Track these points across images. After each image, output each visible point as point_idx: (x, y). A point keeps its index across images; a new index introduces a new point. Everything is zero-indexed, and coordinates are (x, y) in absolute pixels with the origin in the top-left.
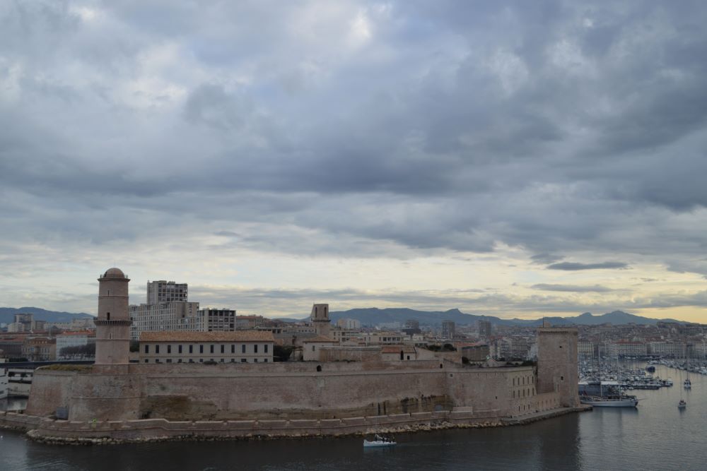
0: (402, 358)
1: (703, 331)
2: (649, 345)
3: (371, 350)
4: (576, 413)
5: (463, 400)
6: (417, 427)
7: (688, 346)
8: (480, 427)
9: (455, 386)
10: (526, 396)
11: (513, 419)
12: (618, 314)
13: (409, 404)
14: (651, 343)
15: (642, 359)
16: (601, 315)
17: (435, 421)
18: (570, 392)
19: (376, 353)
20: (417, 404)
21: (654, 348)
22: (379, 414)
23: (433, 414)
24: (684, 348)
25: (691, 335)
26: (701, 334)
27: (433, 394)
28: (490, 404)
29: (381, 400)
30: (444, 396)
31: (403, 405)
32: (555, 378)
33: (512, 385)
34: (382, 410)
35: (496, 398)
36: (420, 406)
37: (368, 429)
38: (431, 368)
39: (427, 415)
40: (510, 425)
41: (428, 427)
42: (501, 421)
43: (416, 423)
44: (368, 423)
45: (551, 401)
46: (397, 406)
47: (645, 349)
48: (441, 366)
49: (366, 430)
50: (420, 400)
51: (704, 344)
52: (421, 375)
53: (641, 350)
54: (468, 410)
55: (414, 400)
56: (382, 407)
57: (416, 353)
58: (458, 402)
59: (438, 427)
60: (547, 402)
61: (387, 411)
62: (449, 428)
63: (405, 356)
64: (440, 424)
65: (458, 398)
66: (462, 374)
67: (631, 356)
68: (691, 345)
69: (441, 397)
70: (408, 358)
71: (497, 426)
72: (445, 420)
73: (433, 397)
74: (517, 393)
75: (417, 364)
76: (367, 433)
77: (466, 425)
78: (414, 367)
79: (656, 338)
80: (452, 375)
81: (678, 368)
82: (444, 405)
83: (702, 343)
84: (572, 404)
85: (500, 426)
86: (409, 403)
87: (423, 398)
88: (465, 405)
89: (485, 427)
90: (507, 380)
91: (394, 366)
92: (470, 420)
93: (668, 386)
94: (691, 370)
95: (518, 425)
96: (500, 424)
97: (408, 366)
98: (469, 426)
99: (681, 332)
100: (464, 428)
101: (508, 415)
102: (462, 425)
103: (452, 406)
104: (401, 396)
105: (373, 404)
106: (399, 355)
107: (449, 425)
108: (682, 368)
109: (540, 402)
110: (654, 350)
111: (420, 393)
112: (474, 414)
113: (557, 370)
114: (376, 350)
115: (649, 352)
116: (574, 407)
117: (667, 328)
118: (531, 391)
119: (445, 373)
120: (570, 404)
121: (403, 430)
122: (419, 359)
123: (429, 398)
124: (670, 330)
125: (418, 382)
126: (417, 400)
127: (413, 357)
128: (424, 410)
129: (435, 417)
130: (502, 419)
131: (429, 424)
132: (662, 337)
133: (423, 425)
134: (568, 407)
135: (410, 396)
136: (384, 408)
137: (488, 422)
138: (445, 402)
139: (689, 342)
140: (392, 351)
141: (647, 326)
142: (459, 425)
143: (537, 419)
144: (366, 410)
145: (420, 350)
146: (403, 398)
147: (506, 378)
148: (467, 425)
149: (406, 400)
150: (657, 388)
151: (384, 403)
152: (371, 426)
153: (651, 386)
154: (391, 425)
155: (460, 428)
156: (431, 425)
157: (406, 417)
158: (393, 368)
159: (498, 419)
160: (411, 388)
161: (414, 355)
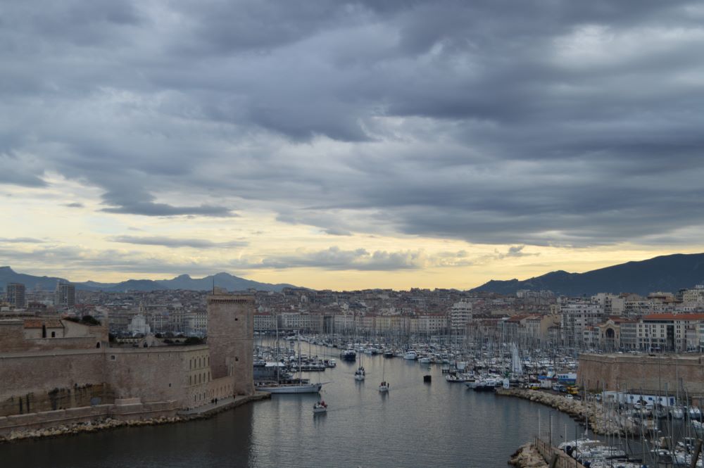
0: (44, 335)
1: (337, 300)
2: (280, 317)
3: (10, 324)
4: (252, 402)
5: (129, 389)
6: (76, 428)
7: (325, 318)
8: (156, 424)
9: (117, 372)
10: (202, 382)
11: (190, 412)
12: (223, 277)
13: (58, 397)
14: (283, 314)
15: (270, 334)
16: (201, 278)
17: (95, 419)
18: (246, 375)
19: (16, 328)
20: (69, 397)
21: (286, 320)
22: (21, 412)
23: (92, 409)
24: (322, 321)
25: (324, 304)
26: (335, 304)
27: (91, 382)
28: (162, 393)
29: (23, 393)
30: (102, 385)
31: (51, 399)
32: (228, 360)
33: (188, 369)
34: (25, 406)
35: (170, 385)
36: (73, 400)
37: (12, 433)
38: (86, 348)
39: (86, 410)
40: (191, 420)
41: (89, 426)
42: (178, 414)
43: (73, 422)
44: (11, 424)
45: (225, 387)
46: (44, 400)
47: (275, 322)
48: (98, 346)
49: (9, 435)
50: (73, 391)
51: (345, 316)
52: (74, 357)
53: (270, 322)
54: (135, 402)
55: (66, 391)
56: (24, 401)
57: (64, 328)
58: (122, 392)
59: (101, 426)
60: (221, 388)
61: (31, 408)
62: (117, 426)
63: (49, 333)
64: (102, 422)
65: (121, 387)
66: (128, 355)
67: (259, 331)
68: (330, 317)
69: (98, 386)
70: (53, 334)
71: (176, 422)
72: (108, 416)
73: (89, 386)
74: (193, 378)
75: (68, 343)
76: (12, 438)
77: (137, 421)
78: (66, 347)
79: (286, 308)
80: (113, 357)
81: (324, 345)
82: (102, 397)
83: (343, 314)
84: (249, 390)
85: (179, 421)
86: (59, 395)
87: (76, 388)
88: (130, 396)
89: (161, 424)
90: (184, 362)
91: (40, 346)
92: (141, 415)
93: (332, 367)
94: (342, 347)
95: (199, 419)
96: (178, 418)
97: (57, 346)
98: (141, 422)
99: (312, 301)
100: (135, 425)
101: (184, 407)
102: (132, 422)
103: (114, 398)
104: (49, 387)
105: (12, 399)
106: (40, 331)
107: (116, 422)
108: (330, 345)
109: (215, 389)
110: (286, 323)
111: (72, 381)
112: (144, 407)
113: (231, 349)
114: (16, 324)
115: (280, 325)
116: (251, 395)
117: (296, 295)
118: (207, 376)
119: (105, 354)
120: (246, 392)
121: (58, 432)
122: (67, 336)
123: (84, 388)
124: (300, 298)
125: (71, 367)
126: (69, 391)
127: (59, 334)
128: (79, 405)
129: (96, 413)
130: (179, 412)
131: (90, 423)
132: (293, 307)
133: (81, 424)
134: (243, 394)
135: (60, 386)
136: (25, 404)
137: (164, 417)
138: (106, 393)
139: (327, 313)
140: (31, 326)
141: (272, 293)
142: (128, 422)
143: (218, 411)
144: (4, 406)
145: (69, 325)
146: (51, 389)
147: (182, 360)
148: (139, 422)
149: (55, 392)
150: (323, 370)
151: (27, 396)
152: (16, 428)
153: (315, 368)
154: (41, 425)
155: (131, 426)
156: (93, 424)
157: (60, 414)
158: (38, 348)
159: (174, 413)
160: (62, 375)
161: (62, 330)
